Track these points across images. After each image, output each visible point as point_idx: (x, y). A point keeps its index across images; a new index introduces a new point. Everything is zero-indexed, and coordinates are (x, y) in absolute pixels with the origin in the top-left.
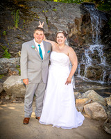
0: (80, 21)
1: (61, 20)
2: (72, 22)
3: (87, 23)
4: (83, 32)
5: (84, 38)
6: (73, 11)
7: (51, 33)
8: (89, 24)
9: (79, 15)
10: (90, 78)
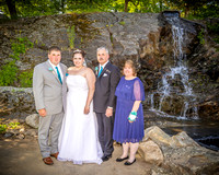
0: (157, 36)
1: (129, 36)
2: (145, 38)
3: (167, 38)
4: (161, 50)
5: (163, 58)
6: (147, 23)
7: (116, 53)
8: (170, 39)
9: (156, 27)
10: (168, 112)
